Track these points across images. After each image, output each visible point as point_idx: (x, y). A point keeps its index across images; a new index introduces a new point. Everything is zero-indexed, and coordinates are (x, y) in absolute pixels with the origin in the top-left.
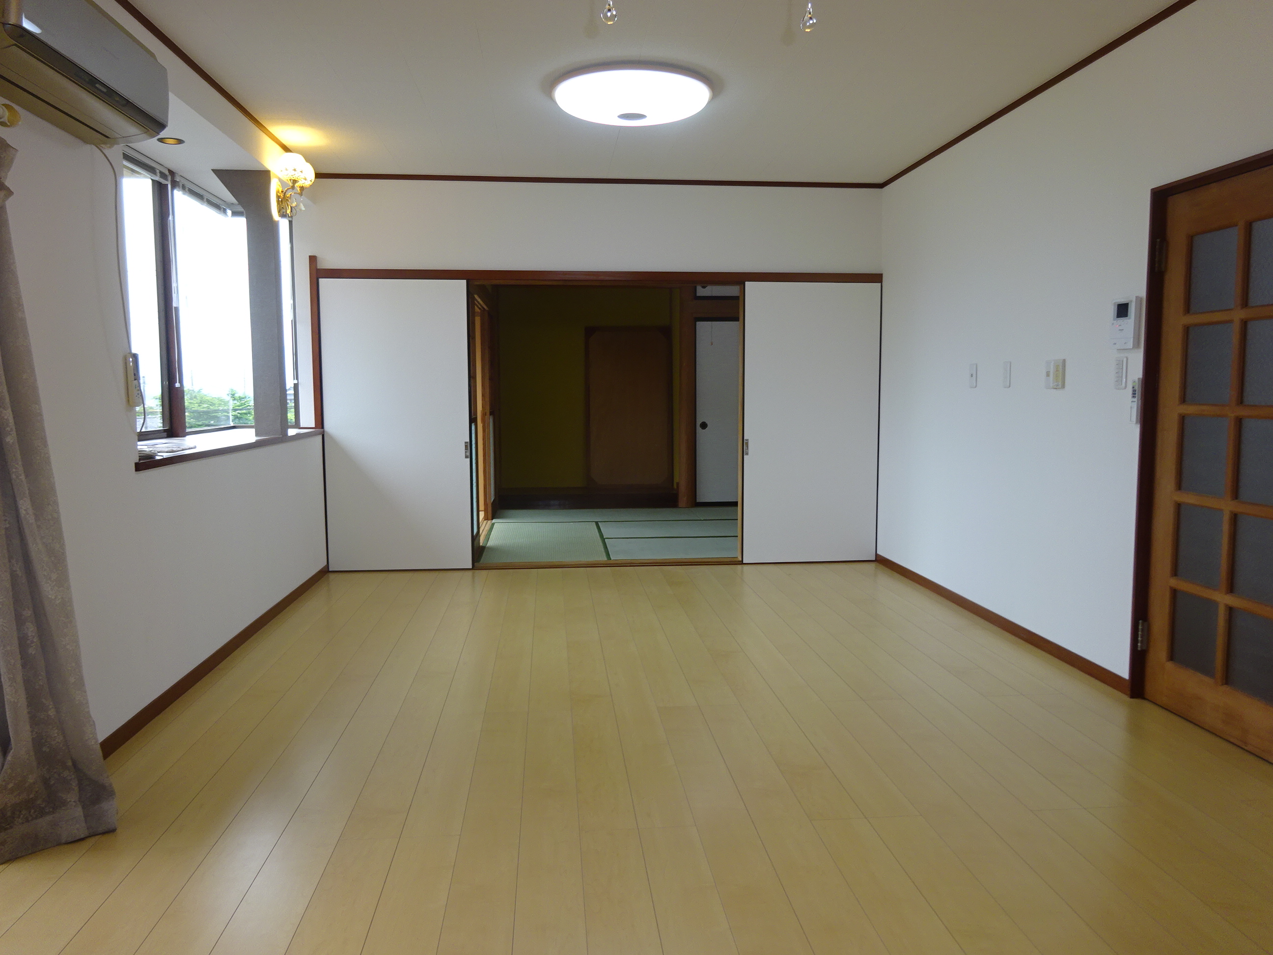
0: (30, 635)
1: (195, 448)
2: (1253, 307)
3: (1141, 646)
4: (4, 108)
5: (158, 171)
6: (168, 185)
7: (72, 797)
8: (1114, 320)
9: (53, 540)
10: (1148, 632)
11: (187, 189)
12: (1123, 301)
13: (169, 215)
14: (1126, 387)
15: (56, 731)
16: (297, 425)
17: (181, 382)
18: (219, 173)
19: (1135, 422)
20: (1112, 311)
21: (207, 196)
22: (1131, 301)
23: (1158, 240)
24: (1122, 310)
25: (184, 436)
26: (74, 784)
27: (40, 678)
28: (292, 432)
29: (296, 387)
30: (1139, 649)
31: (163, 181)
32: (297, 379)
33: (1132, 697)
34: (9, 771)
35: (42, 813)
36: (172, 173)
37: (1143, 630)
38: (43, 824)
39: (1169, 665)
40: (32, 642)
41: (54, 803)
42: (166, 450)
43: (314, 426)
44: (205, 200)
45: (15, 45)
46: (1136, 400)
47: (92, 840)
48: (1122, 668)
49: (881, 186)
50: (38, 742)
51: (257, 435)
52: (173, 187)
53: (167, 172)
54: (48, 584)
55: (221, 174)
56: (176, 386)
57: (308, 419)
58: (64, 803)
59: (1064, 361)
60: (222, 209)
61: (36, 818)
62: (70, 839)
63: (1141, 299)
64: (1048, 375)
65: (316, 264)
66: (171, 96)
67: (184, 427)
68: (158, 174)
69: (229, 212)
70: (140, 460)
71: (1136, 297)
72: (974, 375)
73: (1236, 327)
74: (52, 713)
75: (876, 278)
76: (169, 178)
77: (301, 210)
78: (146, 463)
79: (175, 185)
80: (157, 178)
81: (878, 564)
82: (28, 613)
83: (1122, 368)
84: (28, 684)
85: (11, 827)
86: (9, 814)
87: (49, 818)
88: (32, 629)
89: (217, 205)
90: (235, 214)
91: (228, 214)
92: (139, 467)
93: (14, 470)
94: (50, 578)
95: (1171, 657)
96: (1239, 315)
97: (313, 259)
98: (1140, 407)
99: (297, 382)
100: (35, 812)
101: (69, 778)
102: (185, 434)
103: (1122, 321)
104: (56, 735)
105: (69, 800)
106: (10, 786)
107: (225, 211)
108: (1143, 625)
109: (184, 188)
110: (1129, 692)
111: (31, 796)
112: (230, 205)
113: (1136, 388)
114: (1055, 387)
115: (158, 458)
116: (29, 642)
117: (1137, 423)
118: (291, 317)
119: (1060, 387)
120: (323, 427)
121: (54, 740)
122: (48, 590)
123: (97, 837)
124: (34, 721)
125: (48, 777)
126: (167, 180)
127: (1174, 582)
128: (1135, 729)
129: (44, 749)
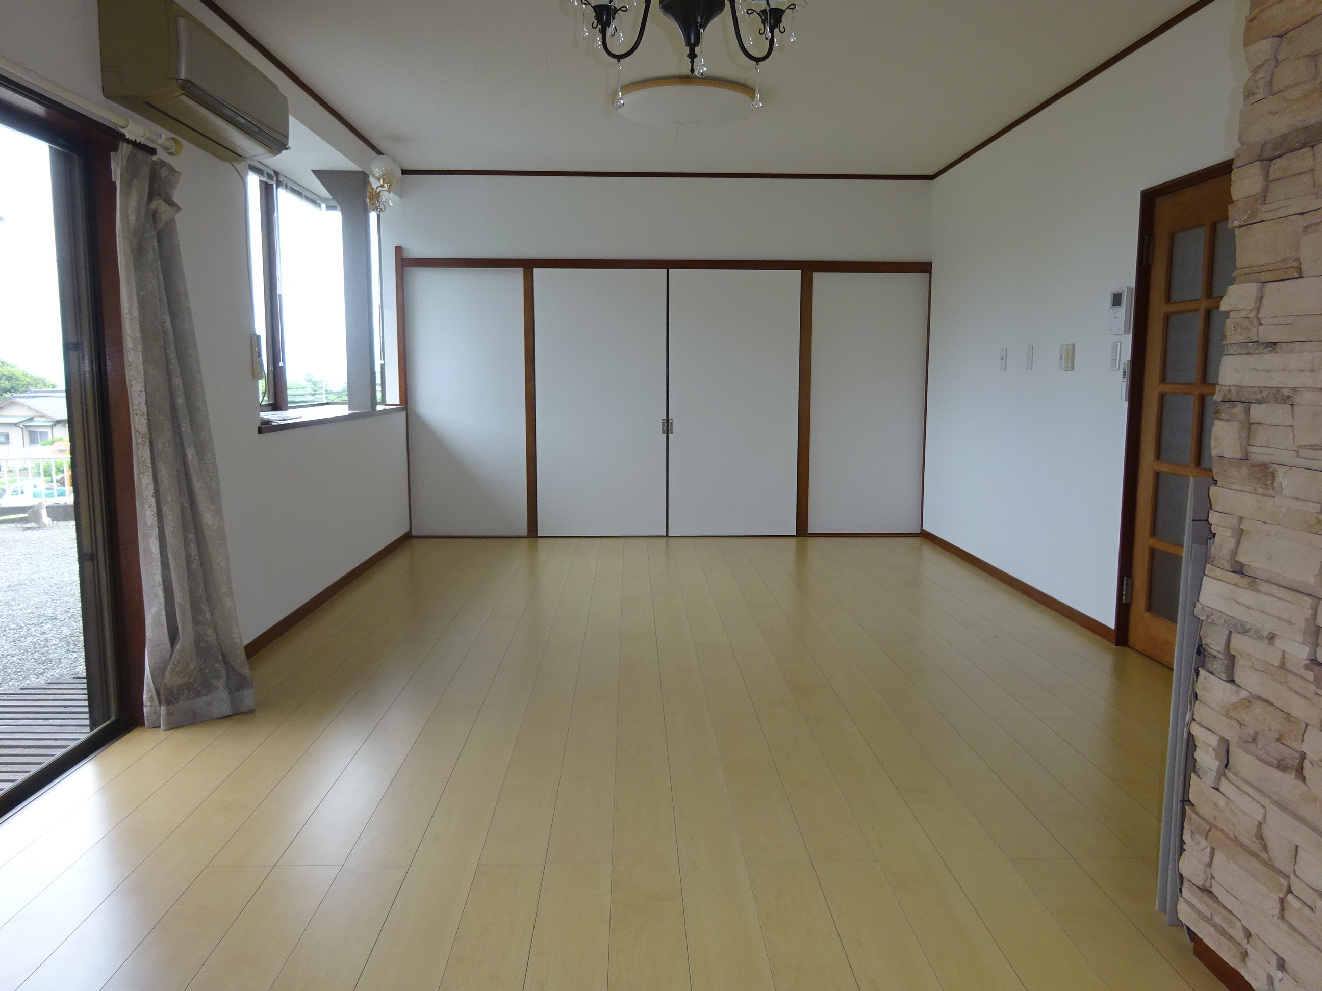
0: (193, 553)
1: (301, 417)
2: (1215, 297)
3: (1126, 599)
4: (172, 140)
5: (265, 173)
6: (273, 184)
7: (221, 684)
8: (1111, 308)
9: (211, 480)
10: (1131, 587)
11: (289, 188)
12: (1117, 290)
13: (274, 212)
14: (1119, 369)
15: (211, 630)
16: (383, 402)
17: (284, 361)
18: (317, 173)
19: (1124, 400)
20: (1109, 300)
21: (305, 193)
22: (1124, 291)
23: (1146, 237)
24: (1117, 300)
25: (286, 410)
26: (223, 673)
27: (200, 587)
28: (379, 408)
29: (383, 366)
30: (1124, 602)
31: (270, 182)
32: (384, 360)
33: (1117, 645)
34: (178, 657)
35: (198, 694)
36: (276, 173)
37: (1127, 585)
38: (200, 702)
39: (1148, 615)
40: (194, 559)
41: (208, 687)
42: (279, 419)
43: (398, 403)
44: (304, 196)
45: (184, 94)
46: (1125, 380)
47: (236, 717)
48: (1110, 622)
49: (931, 177)
50: (198, 638)
51: (350, 409)
52: (278, 186)
53: (272, 174)
54: (208, 514)
55: (319, 174)
56: (280, 365)
57: (393, 397)
58: (216, 688)
59: (1074, 345)
60: (318, 204)
61: (194, 698)
62: (220, 716)
63: (1132, 288)
64: (1061, 358)
65: (402, 253)
66: (291, 117)
67: (287, 402)
68: (266, 175)
69: (324, 206)
70: (261, 425)
71: (1128, 288)
72: (1004, 359)
73: (1202, 313)
74: (208, 616)
75: (924, 267)
76: (275, 179)
77: (390, 206)
78: (266, 427)
79: (279, 184)
80: (265, 179)
81: (922, 538)
82: (191, 536)
83: (1117, 352)
84: (192, 592)
85: (178, 703)
86: (175, 692)
87: (204, 698)
88: (195, 549)
89: (314, 200)
90: (329, 208)
91: (322, 208)
92: (260, 431)
93: (183, 424)
94: (209, 510)
95: (1149, 609)
96: (1205, 304)
97: (399, 250)
98: (1128, 390)
99: (383, 363)
100: (193, 693)
101: (219, 669)
102: (286, 409)
103: (1116, 309)
104: (211, 634)
105: (219, 685)
106: (178, 669)
107: (320, 206)
108: (1127, 581)
109: (286, 186)
110: (1114, 641)
111: (191, 680)
112: (325, 200)
113: (1126, 369)
114: (1066, 369)
115: (273, 423)
116: (192, 559)
117: (1125, 400)
118: (379, 303)
119: (1070, 368)
120: (406, 404)
121: (209, 638)
122: (207, 518)
123: (240, 716)
124: (196, 622)
125: (203, 667)
126: (272, 180)
127: (1151, 542)
128: (1119, 672)
129: (202, 645)
